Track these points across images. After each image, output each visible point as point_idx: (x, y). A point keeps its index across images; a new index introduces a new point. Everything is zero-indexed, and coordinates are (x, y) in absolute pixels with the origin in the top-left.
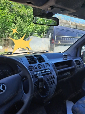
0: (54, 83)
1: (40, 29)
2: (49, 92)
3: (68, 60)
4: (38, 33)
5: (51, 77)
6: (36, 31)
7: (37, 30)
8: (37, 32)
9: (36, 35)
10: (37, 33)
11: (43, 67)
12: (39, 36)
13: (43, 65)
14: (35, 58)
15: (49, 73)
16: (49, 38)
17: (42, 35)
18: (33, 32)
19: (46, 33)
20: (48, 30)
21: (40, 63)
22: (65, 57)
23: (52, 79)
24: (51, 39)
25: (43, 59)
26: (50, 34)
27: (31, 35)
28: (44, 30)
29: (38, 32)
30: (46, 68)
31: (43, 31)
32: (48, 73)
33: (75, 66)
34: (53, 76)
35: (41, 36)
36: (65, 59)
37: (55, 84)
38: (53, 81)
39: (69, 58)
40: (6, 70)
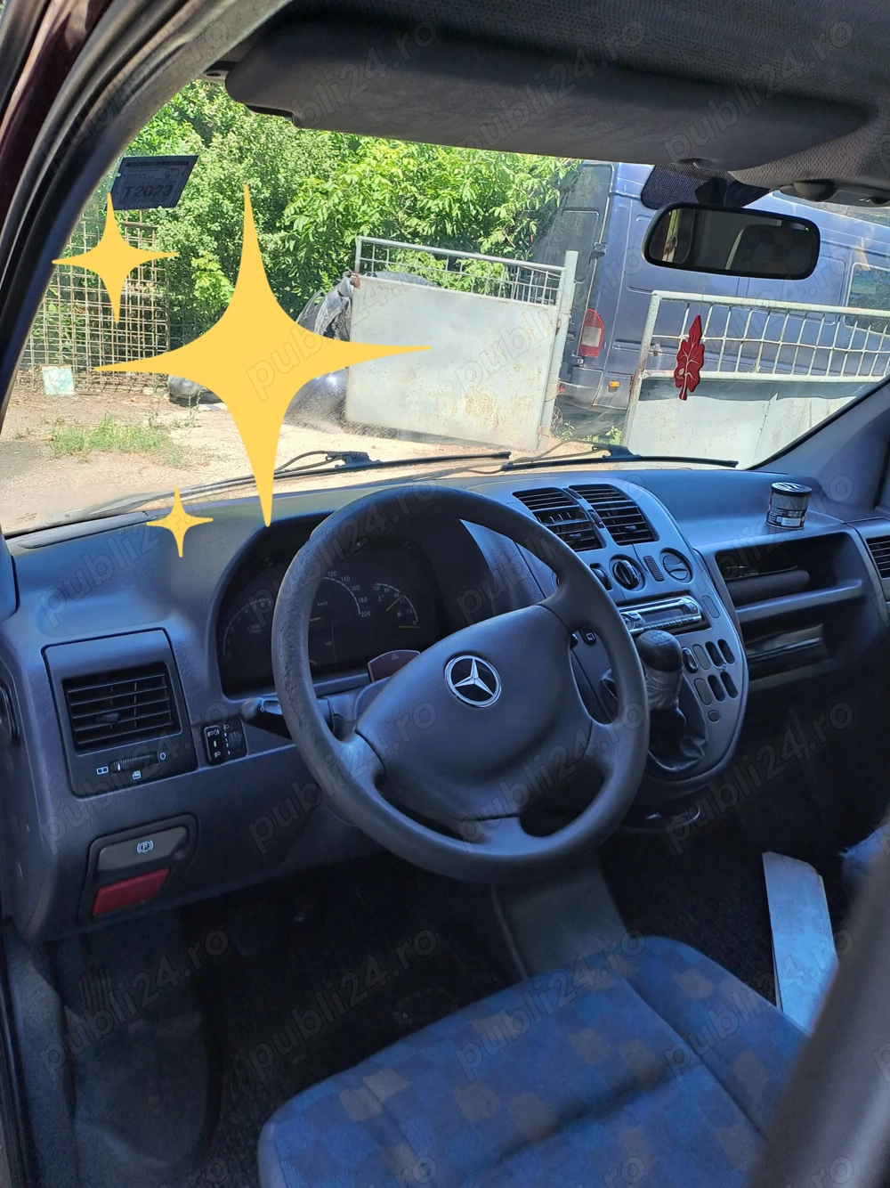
0: (733, 692)
1: (468, 193)
2: (705, 746)
3: (814, 528)
4: (440, 238)
5: (710, 646)
6: (422, 214)
7: (434, 205)
8: (425, 228)
9: (419, 256)
10: (424, 240)
11: (649, 575)
12: (447, 276)
13: (649, 560)
14: (585, 504)
15: (692, 622)
16: (552, 297)
17: (480, 264)
18: (389, 227)
19: (524, 243)
20: (544, 216)
21: (626, 550)
22: (787, 503)
23: (718, 662)
24: (575, 311)
25: (642, 517)
26: (572, 257)
27: (375, 258)
28: (501, 212)
29: (442, 232)
30: (670, 583)
31: (488, 225)
32: (687, 618)
33: (868, 584)
34: (722, 643)
35: (475, 272)
36: (784, 521)
37: (738, 698)
38: (725, 676)
39: (817, 519)
40: (388, 587)
